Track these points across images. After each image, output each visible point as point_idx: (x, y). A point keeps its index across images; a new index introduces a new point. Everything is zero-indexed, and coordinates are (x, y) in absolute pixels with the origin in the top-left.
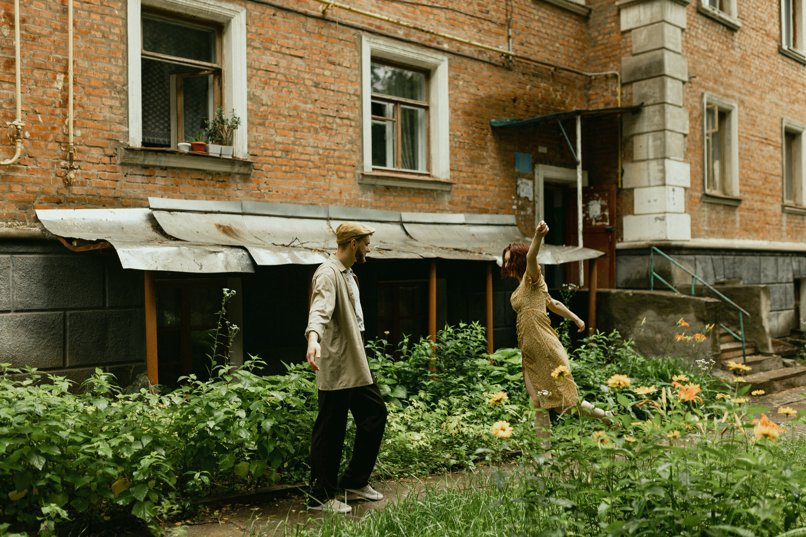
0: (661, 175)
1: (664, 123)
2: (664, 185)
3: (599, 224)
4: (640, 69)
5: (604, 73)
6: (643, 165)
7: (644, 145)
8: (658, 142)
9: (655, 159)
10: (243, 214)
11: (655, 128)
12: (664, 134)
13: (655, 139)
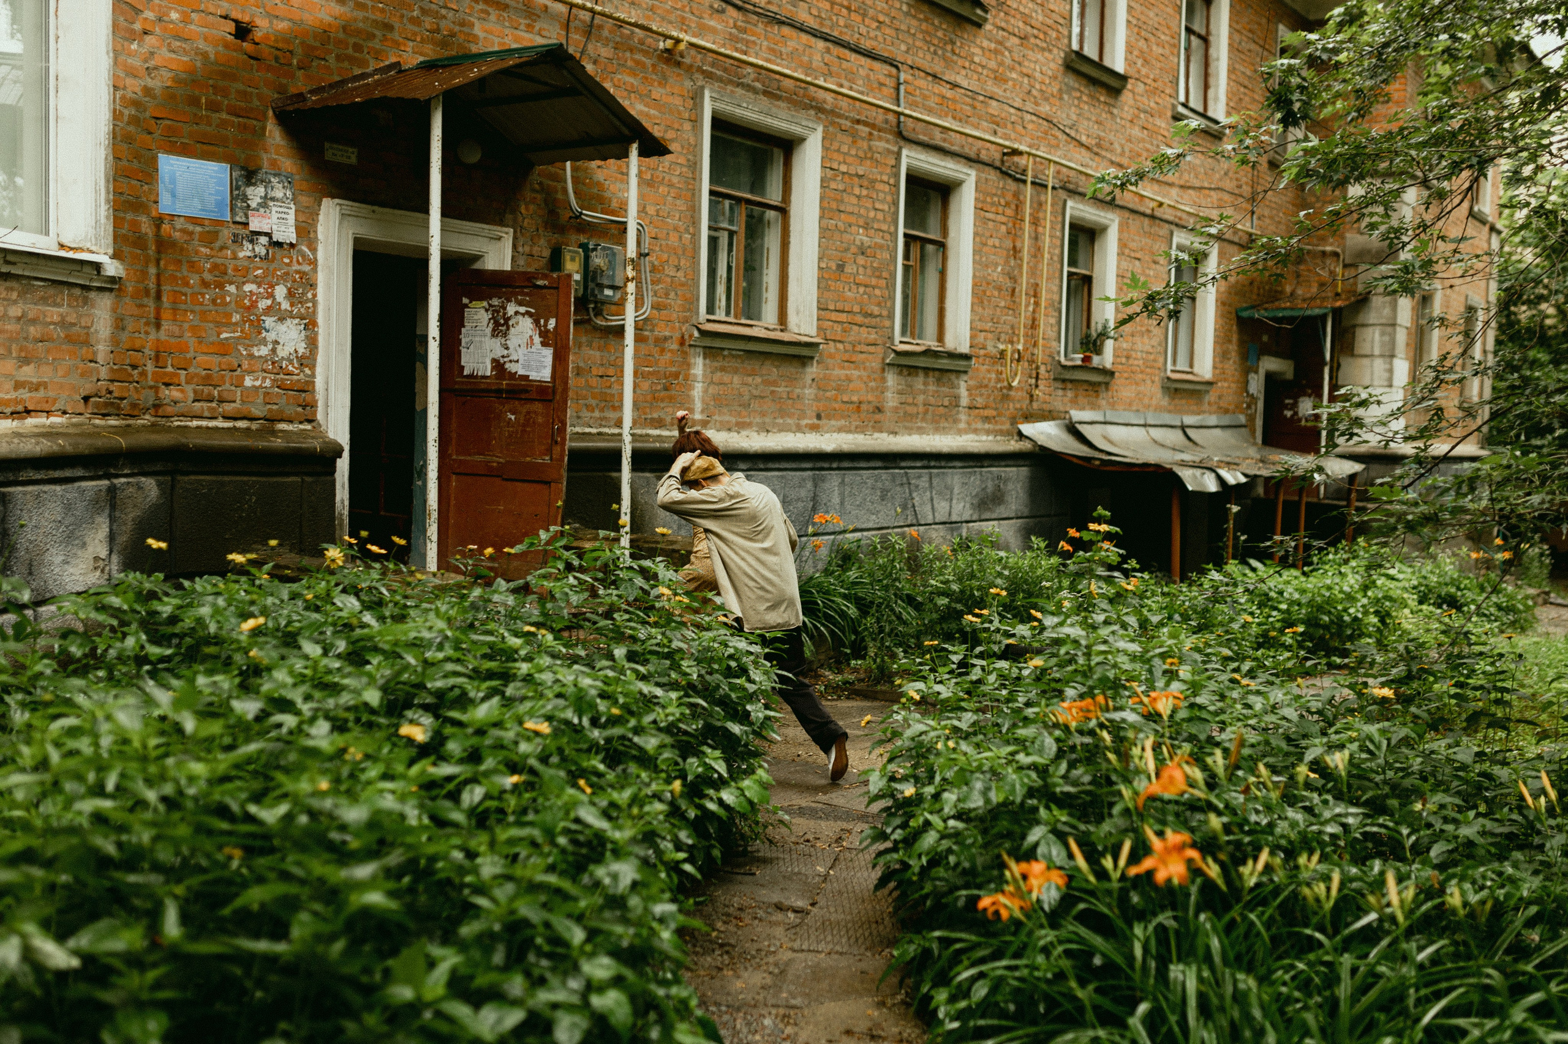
0: (1386, 375)
1: (1395, 317)
2: (1390, 386)
3: (1309, 424)
4: (1369, 251)
5: (1321, 248)
6: (1366, 362)
7: (1369, 339)
8: (1387, 338)
9: (1382, 356)
10: (1105, 423)
11: (1384, 321)
12: (1395, 331)
13: (1383, 334)
